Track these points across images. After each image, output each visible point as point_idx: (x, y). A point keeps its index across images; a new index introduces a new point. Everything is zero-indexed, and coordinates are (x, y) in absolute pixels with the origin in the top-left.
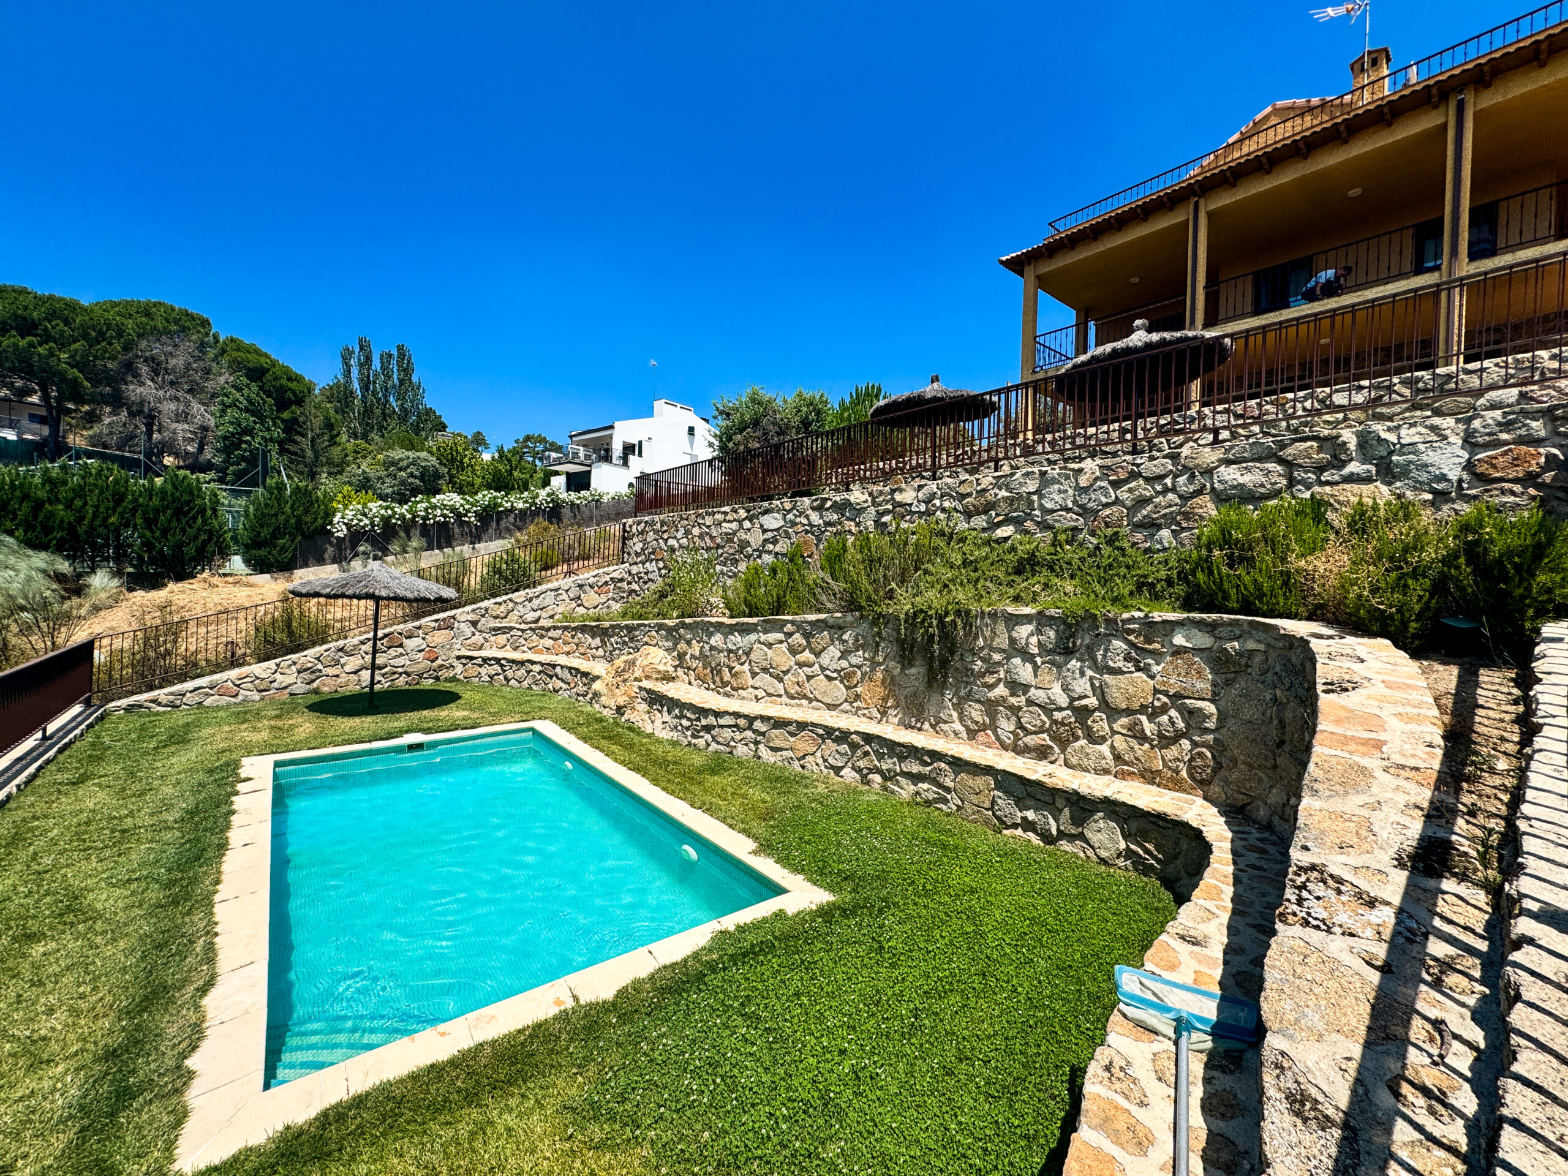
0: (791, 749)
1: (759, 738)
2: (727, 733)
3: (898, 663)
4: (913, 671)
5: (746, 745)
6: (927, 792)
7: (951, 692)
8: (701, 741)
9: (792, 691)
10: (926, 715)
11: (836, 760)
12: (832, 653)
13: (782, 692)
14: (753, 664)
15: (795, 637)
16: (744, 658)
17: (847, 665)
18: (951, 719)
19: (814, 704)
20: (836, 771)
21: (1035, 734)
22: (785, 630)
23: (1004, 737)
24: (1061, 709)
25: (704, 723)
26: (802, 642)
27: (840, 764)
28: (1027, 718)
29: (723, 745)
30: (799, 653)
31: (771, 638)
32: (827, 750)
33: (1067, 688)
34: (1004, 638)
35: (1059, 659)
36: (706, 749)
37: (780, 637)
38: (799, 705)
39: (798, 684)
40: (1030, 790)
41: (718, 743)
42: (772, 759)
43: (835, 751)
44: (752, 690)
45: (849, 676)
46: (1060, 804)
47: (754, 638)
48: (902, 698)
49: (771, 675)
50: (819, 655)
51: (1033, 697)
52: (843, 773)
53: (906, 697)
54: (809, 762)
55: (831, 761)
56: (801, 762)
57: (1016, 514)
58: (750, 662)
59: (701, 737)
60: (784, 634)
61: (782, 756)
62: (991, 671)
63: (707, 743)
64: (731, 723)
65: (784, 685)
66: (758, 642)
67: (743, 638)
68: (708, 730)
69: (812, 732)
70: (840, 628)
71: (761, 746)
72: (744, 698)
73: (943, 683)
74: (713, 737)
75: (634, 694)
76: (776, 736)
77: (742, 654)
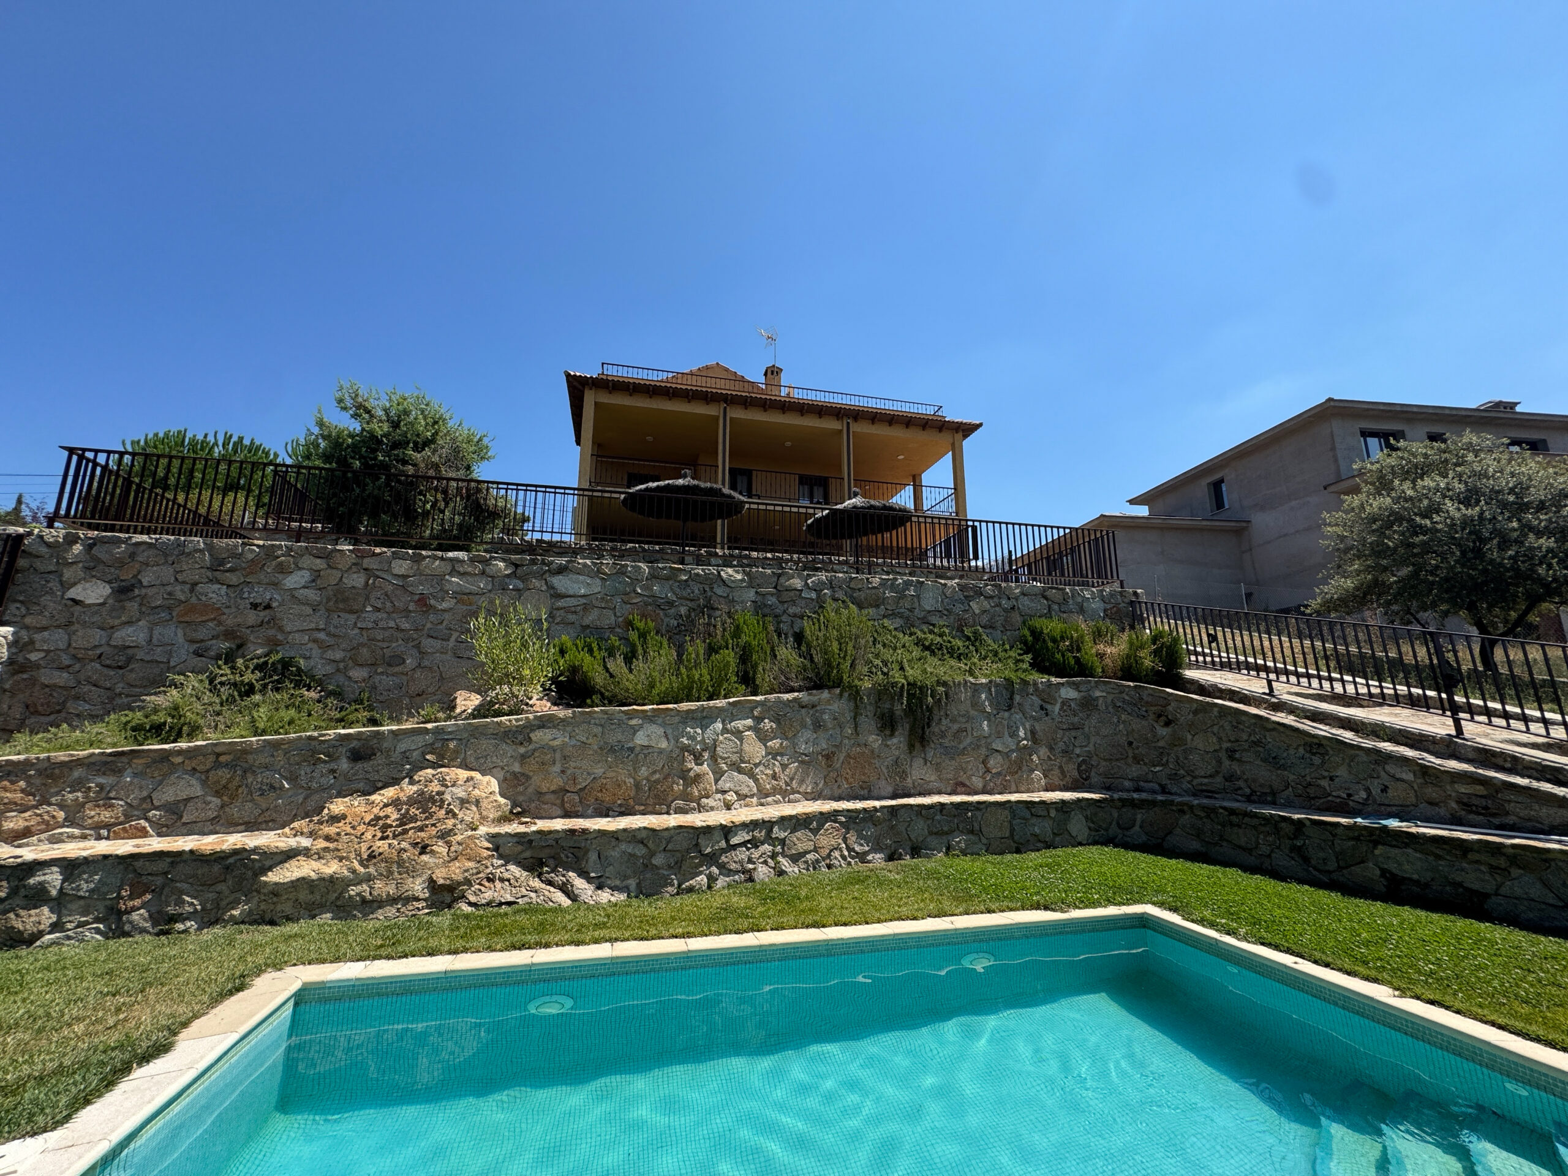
0: (815, 850)
1: (779, 849)
3: (878, 735)
4: (895, 740)
5: (766, 862)
6: (960, 842)
7: (930, 754)
8: (702, 879)
9: (768, 787)
10: (909, 780)
11: (862, 845)
12: (808, 734)
13: (755, 790)
14: (719, 760)
15: (766, 721)
16: (706, 755)
17: (825, 746)
18: (933, 778)
19: (792, 797)
20: (862, 857)
21: (999, 774)
22: (756, 713)
23: (977, 782)
24: (1012, 751)
25: (709, 850)
26: (774, 726)
27: (867, 849)
28: (992, 762)
29: (737, 872)
30: (771, 740)
31: (740, 724)
32: (852, 837)
33: (1014, 735)
34: (968, 702)
35: (1006, 714)
36: (709, 887)
37: (749, 722)
38: (777, 802)
39: (774, 777)
40: (1033, 810)
41: (730, 872)
42: (796, 870)
43: (860, 836)
44: (719, 796)
45: (828, 757)
46: (1053, 813)
47: (719, 726)
48: (884, 769)
49: (740, 771)
50: (793, 740)
51: (994, 746)
52: (870, 857)
53: (888, 767)
54: (836, 858)
55: (858, 848)
56: (828, 861)
57: (902, 610)
58: (714, 758)
59: (701, 873)
60: (753, 718)
61: (806, 862)
62: (961, 730)
63: (712, 879)
64: (748, 838)
65: (756, 781)
66: (725, 730)
67: (704, 728)
68: (712, 859)
69: (835, 821)
70: (813, 706)
71: (780, 859)
72: (712, 809)
73: (923, 746)
74: (722, 867)
75: (486, 853)
76: (798, 839)
77: (703, 750)
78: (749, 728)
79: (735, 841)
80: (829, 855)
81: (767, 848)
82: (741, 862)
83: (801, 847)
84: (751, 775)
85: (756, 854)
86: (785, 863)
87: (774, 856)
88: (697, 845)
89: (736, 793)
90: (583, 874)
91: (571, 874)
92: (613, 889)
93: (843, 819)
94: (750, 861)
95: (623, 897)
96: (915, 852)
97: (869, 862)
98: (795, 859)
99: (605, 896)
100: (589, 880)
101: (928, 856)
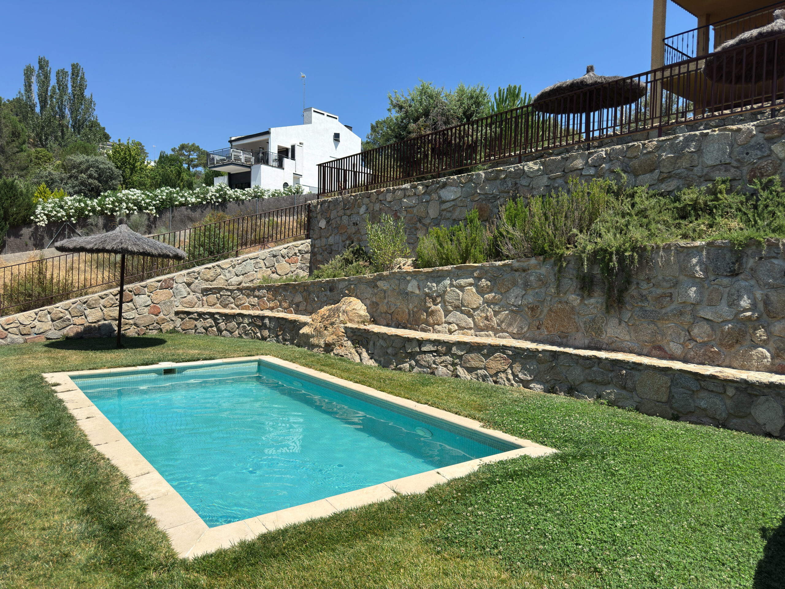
0: (485, 368)
1: (457, 361)
2: (429, 358)
3: (578, 295)
4: (592, 301)
5: (446, 366)
6: (610, 394)
7: (627, 315)
8: (407, 366)
9: (481, 324)
10: (604, 336)
11: (525, 375)
12: (517, 291)
13: (472, 326)
14: (447, 303)
15: (483, 280)
16: (439, 300)
17: (530, 300)
18: (628, 338)
19: (501, 334)
20: (526, 384)
21: (704, 344)
22: (475, 275)
23: (675, 348)
24: (726, 322)
25: (409, 351)
26: (489, 283)
27: (529, 378)
28: (696, 331)
29: (425, 367)
30: (488, 293)
31: (462, 282)
32: (517, 367)
33: (733, 303)
34: (676, 267)
35: (726, 281)
36: (410, 371)
37: (471, 280)
38: (487, 336)
39: (487, 318)
40: (703, 383)
41: (421, 366)
42: (469, 377)
43: (524, 368)
44: (446, 325)
45: (532, 309)
46: (731, 392)
47: (447, 282)
48: (581, 324)
49: (462, 312)
50: (505, 294)
51: (702, 314)
52: (532, 385)
53: (585, 323)
54: (501, 378)
55: (521, 376)
56: (494, 378)
57: (679, 171)
58: (444, 302)
59: (406, 362)
60: (474, 278)
61: (477, 374)
62: (664, 296)
63: (411, 367)
64: (433, 349)
65: (474, 320)
66: (451, 285)
67: (438, 283)
68: (412, 356)
69: (504, 353)
70: (524, 271)
71: (458, 367)
72: (439, 332)
73: (620, 308)
74: (417, 362)
75: (341, 334)
76: (472, 358)
77: (437, 296)
78: (471, 285)
79: (424, 349)
80: (496, 374)
81: (448, 358)
82: (428, 362)
83: (474, 364)
84: (470, 315)
85: (438, 360)
86: (461, 371)
87: (454, 364)
88: (404, 346)
89: (457, 325)
90: (367, 351)
91: (364, 350)
92: (375, 360)
93: (510, 353)
94: (434, 363)
95: (376, 365)
96: (571, 391)
97: (530, 388)
98: (470, 370)
99: (372, 363)
100: (369, 354)
101: (578, 397)
